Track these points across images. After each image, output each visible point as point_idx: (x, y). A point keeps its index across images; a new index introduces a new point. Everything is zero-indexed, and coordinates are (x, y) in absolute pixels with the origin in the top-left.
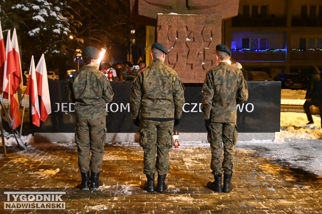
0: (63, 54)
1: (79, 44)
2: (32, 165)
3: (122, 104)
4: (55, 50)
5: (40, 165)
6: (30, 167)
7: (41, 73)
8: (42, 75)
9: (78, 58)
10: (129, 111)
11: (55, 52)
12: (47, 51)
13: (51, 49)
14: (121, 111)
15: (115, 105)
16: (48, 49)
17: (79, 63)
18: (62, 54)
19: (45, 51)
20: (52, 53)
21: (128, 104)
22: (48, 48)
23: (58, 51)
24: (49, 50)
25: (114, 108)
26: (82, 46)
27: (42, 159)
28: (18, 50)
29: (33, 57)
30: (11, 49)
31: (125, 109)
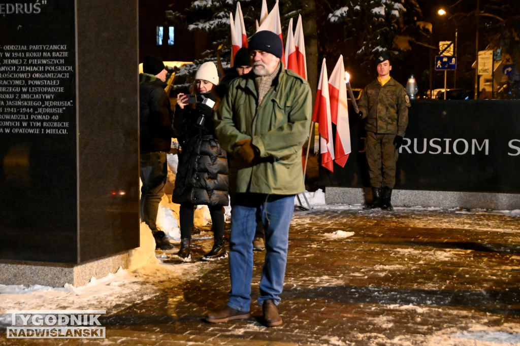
0: (394, 54)
1: (423, 33)
2: (316, 227)
3: (474, 141)
4: (377, 46)
5: (327, 227)
6: (313, 228)
7: (337, 87)
9: (445, 60)
10: (487, 153)
11: (378, 50)
12: (363, 48)
13: (370, 45)
14: (473, 153)
15: (462, 142)
16: (364, 45)
17: (447, 72)
18: (392, 54)
19: (360, 50)
20: (371, 53)
21: (487, 141)
22: (365, 42)
23: (383, 47)
24: (367, 45)
25: (461, 147)
26: (428, 37)
27: (332, 221)
28: (302, 50)
29: (324, 60)
30: (293, 50)
31: (480, 149)
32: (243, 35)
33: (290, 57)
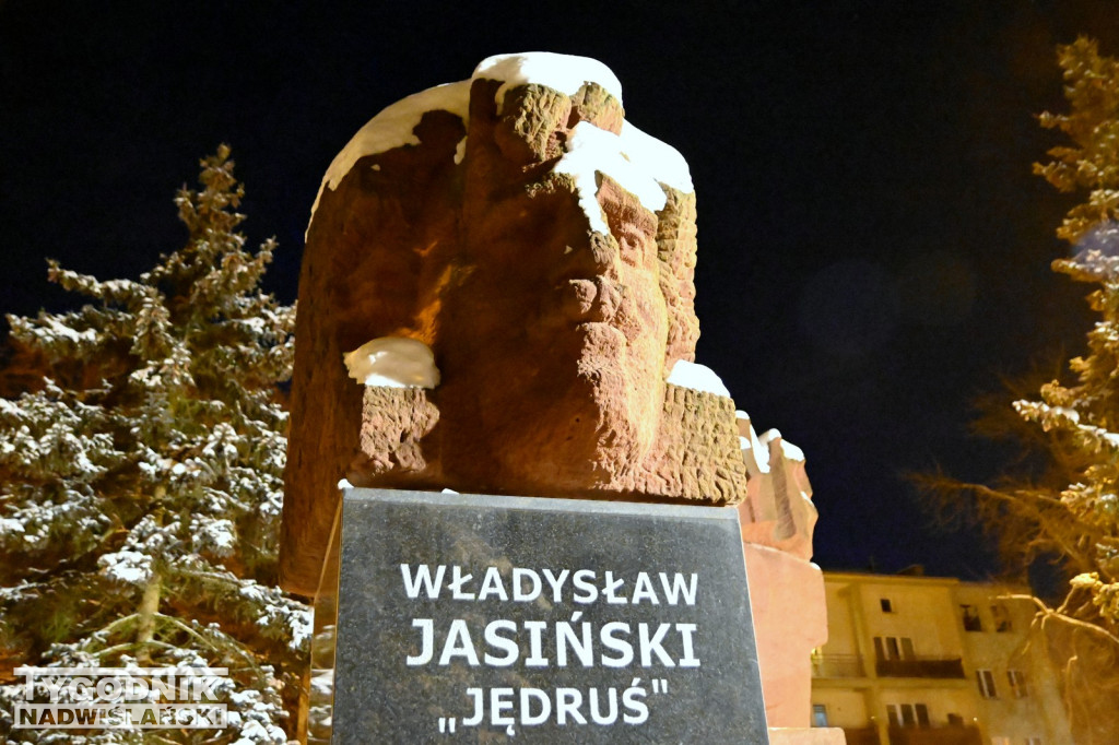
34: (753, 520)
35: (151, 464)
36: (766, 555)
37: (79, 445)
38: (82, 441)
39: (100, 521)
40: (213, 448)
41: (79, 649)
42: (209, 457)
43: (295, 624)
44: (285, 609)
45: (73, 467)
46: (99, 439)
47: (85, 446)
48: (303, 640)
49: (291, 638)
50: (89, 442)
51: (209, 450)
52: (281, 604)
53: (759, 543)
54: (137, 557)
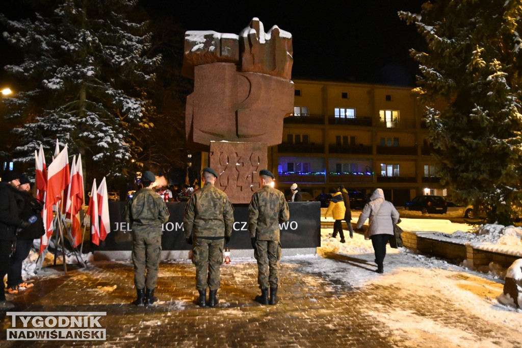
1: (139, 167)
2: (91, 282)
3: (177, 223)
5: (98, 282)
6: (89, 284)
7: (102, 195)
8: (102, 197)
9: (138, 180)
12: (109, 174)
13: (113, 173)
14: (176, 230)
16: (110, 172)
18: (123, 177)
19: (107, 175)
20: (113, 176)
23: (119, 174)
25: (170, 227)
26: (142, 169)
27: (100, 276)
28: (81, 174)
29: (95, 179)
30: (75, 173)
31: (180, 228)
32: (43, 164)
33: (73, 177)
34: (254, 63)
35: (66, 46)
36: (265, 78)
37: (42, 39)
38: (44, 38)
39: (53, 67)
40: (82, 39)
41: (54, 112)
42: (81, 42)
43: (124, 103)
44: (122, 98)
45: (40, 48)
46: (51, 37)
47: (45, 40)
48: (126, 109)
49: (123, 108)
50: (47, 38)
51: (80, 40)
52: (121, 97)
53: (260, 72)
54: (58, 80)
